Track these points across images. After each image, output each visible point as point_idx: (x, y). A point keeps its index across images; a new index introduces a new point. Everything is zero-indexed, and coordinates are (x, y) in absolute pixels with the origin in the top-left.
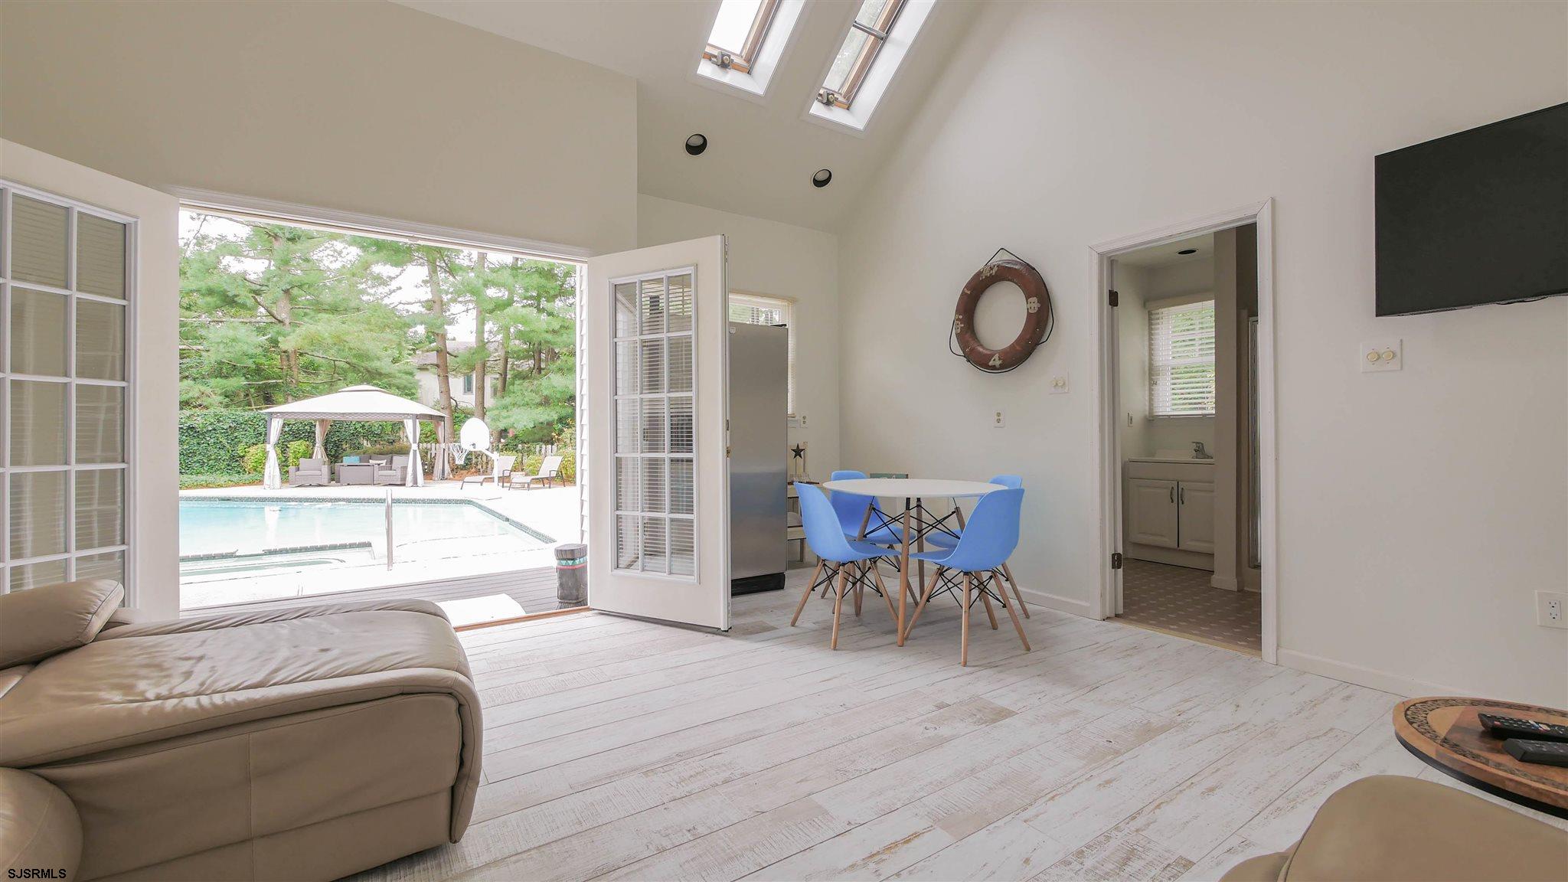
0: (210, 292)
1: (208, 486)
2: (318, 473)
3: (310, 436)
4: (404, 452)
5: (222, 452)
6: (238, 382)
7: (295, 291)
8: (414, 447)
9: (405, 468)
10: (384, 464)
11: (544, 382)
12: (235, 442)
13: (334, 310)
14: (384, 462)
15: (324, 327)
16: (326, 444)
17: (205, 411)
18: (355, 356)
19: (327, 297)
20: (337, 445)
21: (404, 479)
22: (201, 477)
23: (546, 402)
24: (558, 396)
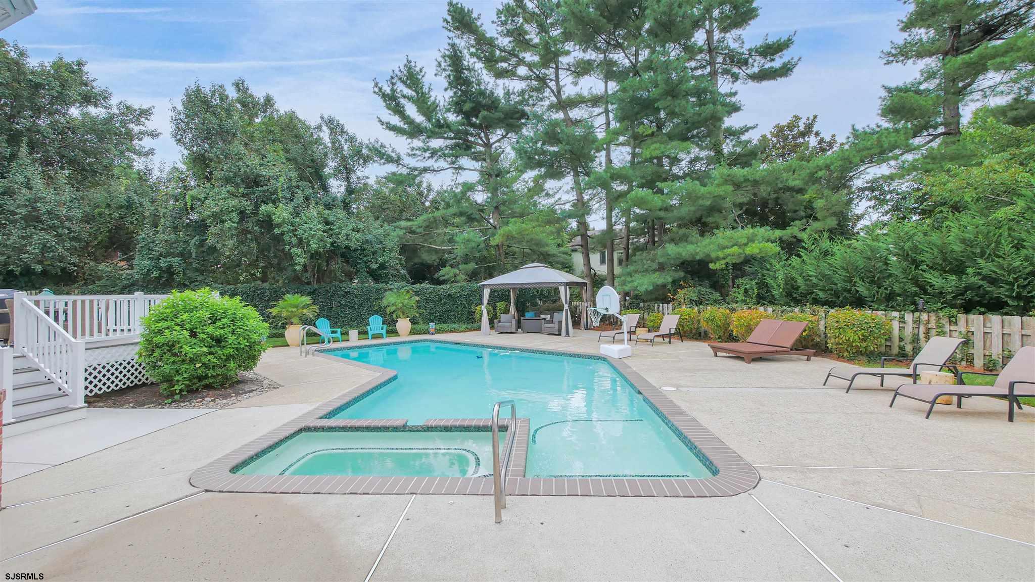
0: (461, 214)
1: (455, 331)
2: (510, 324)
3: (508, 299)
4: (560, 309)
5: (464, 310)
6: (472, 266)
7: (502, 208)
8: (566, 307)
9: (560, 322)
10: (549, 319)
11: (659, 251)
12: (470, 304)
13: (522, 216)
14: (548, 317)
15: (513, 227)
16: (516, 305)
17: (456, 285)
18: (534, 244)
19: (517, 208)
20: (523, 304)
21: (560, 330)
22: (454, 326)
23: (661, 268)
24: (672, 262)
